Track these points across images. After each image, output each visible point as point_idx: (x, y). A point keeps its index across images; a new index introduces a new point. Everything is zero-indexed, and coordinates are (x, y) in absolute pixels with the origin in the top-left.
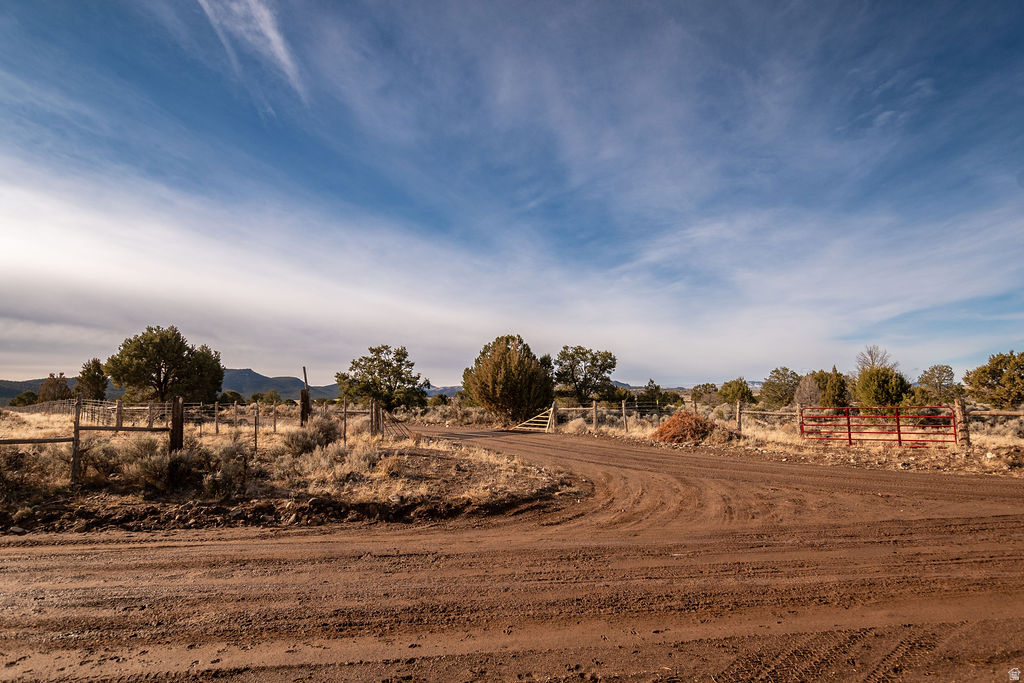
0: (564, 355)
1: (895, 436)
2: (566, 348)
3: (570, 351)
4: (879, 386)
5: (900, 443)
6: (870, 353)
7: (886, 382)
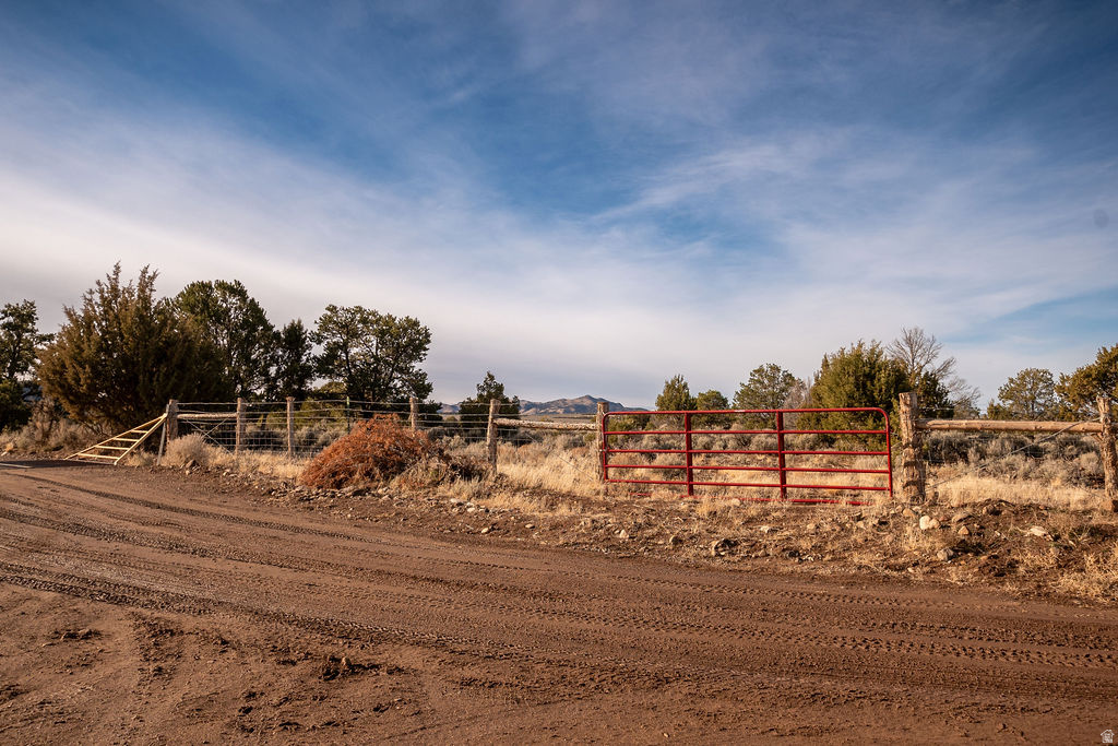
0: (326, 323)
1: (774, 479)
2: (332, 309)
3: (342, 317)
4: (857, 386)
5: (784, 491)
6: (909, 341)
7: (871, 377)
